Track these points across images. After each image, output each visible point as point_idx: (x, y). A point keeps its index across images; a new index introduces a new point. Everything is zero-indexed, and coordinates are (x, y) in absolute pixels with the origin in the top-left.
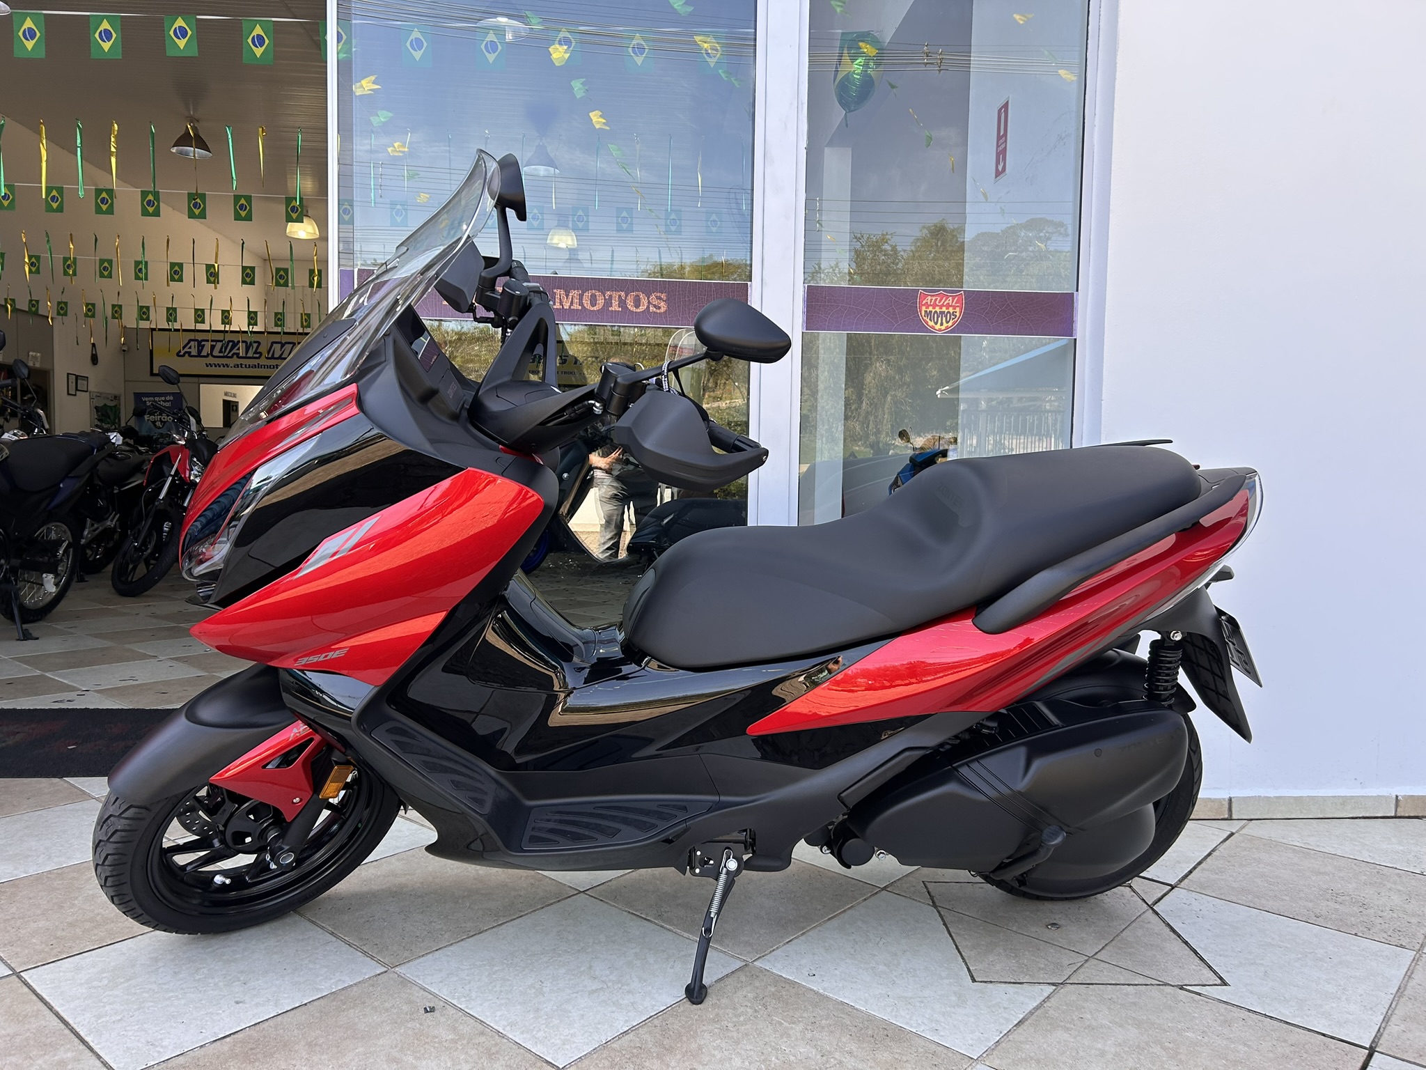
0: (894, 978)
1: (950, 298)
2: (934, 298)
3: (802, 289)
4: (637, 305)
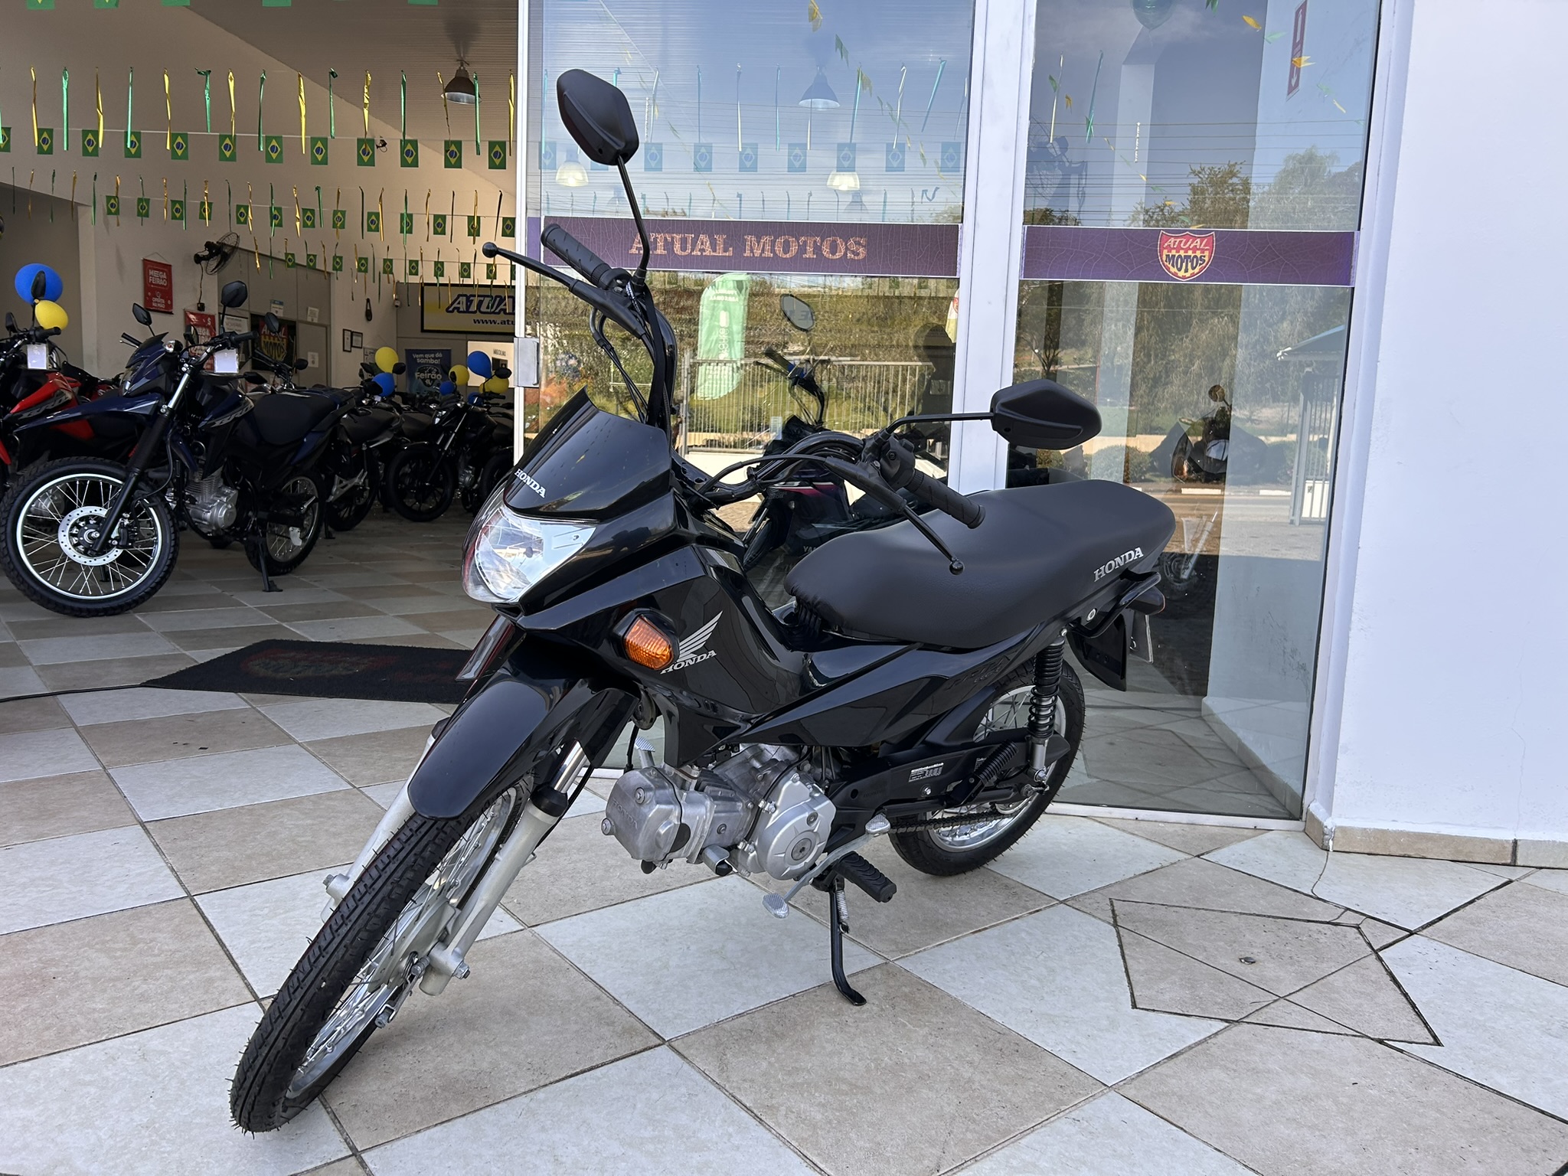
0: (1045, 995)
1: (1198, 240)
2: (1178, 240)
3: (1021, 231)
4: (834, 249)
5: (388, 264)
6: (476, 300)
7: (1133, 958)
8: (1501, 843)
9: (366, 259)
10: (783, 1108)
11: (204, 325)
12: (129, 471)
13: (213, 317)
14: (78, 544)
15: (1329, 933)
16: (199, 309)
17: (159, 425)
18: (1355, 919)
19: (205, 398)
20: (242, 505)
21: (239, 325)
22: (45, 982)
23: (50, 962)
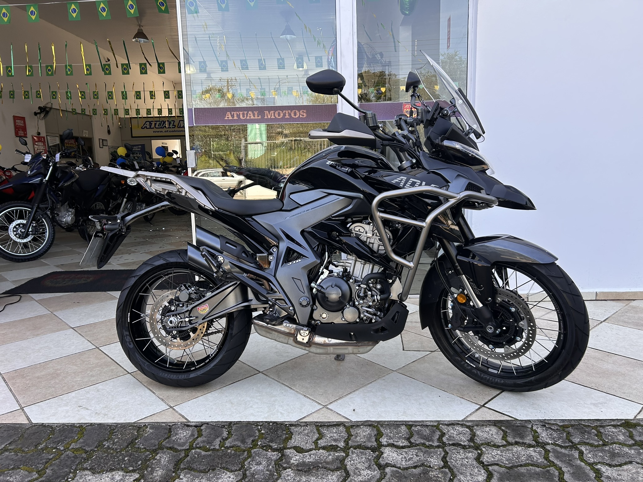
4: (295, 114)
6: (153, 123)
7: (404, 337)
9: (107, 110)
11: (40, 141)
12: (33, 206)
13: (44, 138)
14: (16, 234)
16: (38, 134)
17: (43, 187)
19: (59, 175)
20: (77, 215)
21: (55, 140)
22: (58, 375)
23: (57, 370)
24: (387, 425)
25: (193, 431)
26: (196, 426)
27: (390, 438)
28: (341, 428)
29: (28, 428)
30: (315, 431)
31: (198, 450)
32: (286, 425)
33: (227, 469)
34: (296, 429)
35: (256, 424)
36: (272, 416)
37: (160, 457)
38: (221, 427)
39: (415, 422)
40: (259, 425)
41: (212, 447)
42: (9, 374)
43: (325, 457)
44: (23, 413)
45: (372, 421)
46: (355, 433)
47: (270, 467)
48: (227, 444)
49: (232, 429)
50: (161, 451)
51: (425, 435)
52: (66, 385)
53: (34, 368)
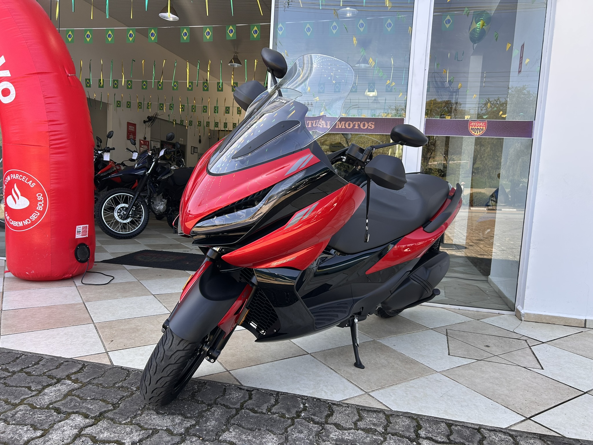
0: (422, 350)
1: (482, 123)
2: (475, 123)
3: (424, 120)
4: (364, 126)
5: (208, 124)
7: (450, 343)
8: (581, 320)
9: (200, 122)
10: (343, 370)
11: (145, 144)
12: (135, 193)
13: (148, 142)
14: (119, 215)
15: (516, 341)
16: (144, 139)
17: (145, 179)
18: (525, 338)
19: (159, 170)
20: (168, 205)
21: (157, 145)
22: (138, 330)
23: (138, 326)
24: (427, 419)
25: (244, 394)
26: (247, 390)
27: (429, 432)
28: (381, 415)
29: (110, 369)
30: (356, 413)
31: (247, 411)
32: (329, 403)
33: (271, 431)
34: (338, 408)
35: (302, 397)
36: (316, 393)
37: (215, 411)
38: (270, 395)
39: (456, 421)
40: (304, 399)
41: (260, 411)
42: (100, 324)
43: (363, 438)
44: (107, 356)
45: (411, 413)
46: (394, 421)
47: (311, 437)
48: (274, 410)
49: (279, 398)
50: (215, 406)
51: (466, 436)
52: (143, 339)
53: (119, 321)
